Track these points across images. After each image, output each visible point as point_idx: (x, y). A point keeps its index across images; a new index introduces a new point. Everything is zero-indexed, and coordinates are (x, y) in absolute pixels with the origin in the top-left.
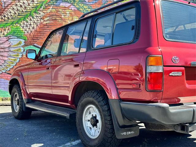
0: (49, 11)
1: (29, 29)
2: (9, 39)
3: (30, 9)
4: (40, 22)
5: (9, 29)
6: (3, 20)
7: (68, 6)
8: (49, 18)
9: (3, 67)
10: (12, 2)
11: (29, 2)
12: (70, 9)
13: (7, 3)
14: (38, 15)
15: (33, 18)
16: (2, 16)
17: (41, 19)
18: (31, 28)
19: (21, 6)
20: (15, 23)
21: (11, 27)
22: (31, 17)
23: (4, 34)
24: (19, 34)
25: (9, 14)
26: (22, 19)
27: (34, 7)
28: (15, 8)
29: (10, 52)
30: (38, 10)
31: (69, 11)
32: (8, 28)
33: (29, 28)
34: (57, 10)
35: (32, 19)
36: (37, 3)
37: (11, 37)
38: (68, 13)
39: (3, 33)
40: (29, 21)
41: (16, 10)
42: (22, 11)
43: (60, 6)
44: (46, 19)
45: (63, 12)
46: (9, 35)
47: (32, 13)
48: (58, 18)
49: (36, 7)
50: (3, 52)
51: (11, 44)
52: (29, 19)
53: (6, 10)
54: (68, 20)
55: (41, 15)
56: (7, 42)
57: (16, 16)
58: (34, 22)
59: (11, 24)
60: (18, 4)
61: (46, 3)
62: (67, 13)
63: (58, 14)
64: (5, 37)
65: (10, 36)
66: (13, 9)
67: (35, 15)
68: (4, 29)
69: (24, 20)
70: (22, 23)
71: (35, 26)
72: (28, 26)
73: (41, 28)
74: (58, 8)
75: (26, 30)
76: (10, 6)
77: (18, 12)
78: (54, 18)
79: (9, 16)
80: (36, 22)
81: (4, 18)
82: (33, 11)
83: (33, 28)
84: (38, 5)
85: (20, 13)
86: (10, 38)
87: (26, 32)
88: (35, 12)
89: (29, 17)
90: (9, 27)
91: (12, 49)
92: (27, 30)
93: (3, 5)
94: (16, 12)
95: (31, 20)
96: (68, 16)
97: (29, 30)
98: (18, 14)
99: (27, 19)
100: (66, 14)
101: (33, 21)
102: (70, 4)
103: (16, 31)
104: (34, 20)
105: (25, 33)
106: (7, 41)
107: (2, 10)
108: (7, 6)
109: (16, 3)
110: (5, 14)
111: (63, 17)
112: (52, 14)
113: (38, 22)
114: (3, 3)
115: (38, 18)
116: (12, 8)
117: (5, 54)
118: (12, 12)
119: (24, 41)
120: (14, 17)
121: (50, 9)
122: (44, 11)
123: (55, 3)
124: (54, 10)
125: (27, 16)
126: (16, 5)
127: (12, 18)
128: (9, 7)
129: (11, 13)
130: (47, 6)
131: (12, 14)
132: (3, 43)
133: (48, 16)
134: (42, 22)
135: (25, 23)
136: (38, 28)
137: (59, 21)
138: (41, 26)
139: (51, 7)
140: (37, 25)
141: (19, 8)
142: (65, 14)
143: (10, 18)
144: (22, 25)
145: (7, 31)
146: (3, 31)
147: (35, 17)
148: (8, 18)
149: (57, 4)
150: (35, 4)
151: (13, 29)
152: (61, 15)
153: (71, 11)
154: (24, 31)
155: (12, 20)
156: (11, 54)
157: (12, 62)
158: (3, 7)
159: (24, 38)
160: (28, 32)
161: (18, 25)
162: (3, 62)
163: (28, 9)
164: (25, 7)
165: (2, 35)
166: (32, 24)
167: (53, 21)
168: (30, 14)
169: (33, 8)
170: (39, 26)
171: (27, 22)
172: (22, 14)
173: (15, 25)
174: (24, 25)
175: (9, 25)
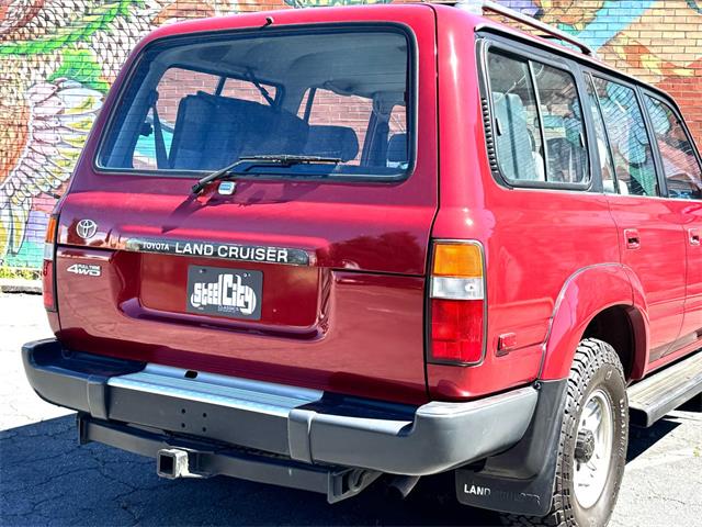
1: (117, 56)
2: (59, 90)
5: (58, 60)
6: (43, 31)
9: (43, 174)
14: (141, 12)
15: (127, 20)
16: (40, 18)
17: (152, 23)
18: (121, 53)
20: (75, 38)
21: (64, 51)
22: (122, 20)
23: (44, 75)
24: (85, 72)
25: (60, 11)
26: (97, 25)
29: (61, 131)
32: (56, 56)
33: (115, 52)
35: (125, 25)
37: (66, 84)
39: (41, 71)
40: (116, 32)
46: (60, 76)
47: (125, 5)
50: (41, 129)
51: (63, 105)
52: (117, 24)
55: (150, 11)
56: (54, 98)
57: (78, 18)
58: (132, 36)
59: (65, 43)
63: (203, 6)
64: (48, 85)
65: (63, 81)
67: (134, 12)
68: (44, 57)
69: (100, 29)
70: (94, 40)
72: (114, 46)
75: (106, 62)
79: (58, 18)
80: (136, 33)
81: (44, 24)
85: (90, 5)
86: (61, 85)
87: (106, 66)
88: (133, 3)
89: (115, 20)
90: (60, 52)
91: (68, 122)
92: (111, 60)
94: (79, 3)
95: (121, 27)
97: (116, 61)
98: (83, 10)
99: (109, 25)
100: (228, 4)
101: (128, 32)
103: (78, 66)
104: (131, 26)
105: (103, 69)
106: (54, 94)
110: (47, 12)
112: (184, 6)
113: (142, 33)
115: (141, 20)
117: (49, 136)
118: (67, 4)
119: (101, 96)
120: (74, 18)
125: (111, 15)
127: (68, 24)
129: (63, 6)
131: (67, 11)
132: (41, 102)
133: (172, 13)
135: (105, 39)
142: (225, 7)
143: (62, 24)
144: (96, 46)
145: (52, 64)
146: (42, 64)
147: (133, 19)
148: (57, 24)
151: (69, 58)
152: (213, 11)
154: (100, 66)
155: (69, 31)
156: (67, 137)
157: (68, 162)
159: (102, 87)
160: (112, 68)
161: (85, 45)
162: (43, 161)
165: (39, 78)
166: (125, 40)
168: (119, 10)
171: (111, 35)
172: (96, 11)
173: (74, 44)
174: (102, 47)
175: (58, 44)
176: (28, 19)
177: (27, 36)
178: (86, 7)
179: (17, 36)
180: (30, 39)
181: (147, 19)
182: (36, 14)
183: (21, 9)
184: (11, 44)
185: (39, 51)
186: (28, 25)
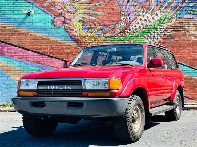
0: (172, 23)
1: (153, 40)
3: (154, 23)
4: (163, 34)
6: (129, 34)
7: (192, 17)
8: (172, 29)
10: (137, 17)
11: (153, 16)
12: (193, 20)
13: (132, 18)
14: (161, 28)
15: (157, 30)
16: (128, 30)
17: (165, 31)
18: (155, 39)
19: (145, 20)
20: (139, 36)
21: (136, 39)
22: (155, 30)
25: (134, 28)
26: (147, 32)
27: (158, 20)
28: (140, 22)
30: (162, 23)
31: (193, 21)
32: (133, 41)
34: (180, 22)
35: (156, 31)
36: (160, 16)
38: (192, 23)
40: (153, 34)
41: (141, 24)
42: (147, 25)
43: (184, 18)
44: (169, 31)
45: (186, 24)
47: (156, 26)
48: (181, 29)
49: (160, 20)
52: (153, 31)
53: (131, 24)
54: (192, 30)
55: (164, 27)
57: (140, 30)
58: (158, 34)
59: (136, 37)
60: (143, 18)
61: (169, 16)
62: (190, 23)
63: (181, 26)
66: (138, 23)
67: (159, 27)
68: (129, 41)
69: (148, 33)
70: (146, 36)
71: (159, 37)
72: (152, 38)
73: (165, 39)
74: (182, 19)
75: (150, 42)
76: (135, 20)
77: (143, 26)
78: (177, 30)
79: (134, 30)
80: (159, 34)
81: (129, 32)
82: (156, 24)
83: (157, 39)
84: (161, 18)
85: (144, 26)
88: (159, 25)
89: (153, 30)
90: (134, 40)
93: (129, 20)
94: (141, 26)
95: (155, 32)
96: (192, 27)
98: (142, 28)
99: (151, 31)
100: (190, 25)
102: (194, 16)
104: (158, 32)
107: (128, 24)
108: (133, 21)
109: (141, 18)
110: (130, 28)
111: (186, 27)
112: (175, 26)
113: (161, 34)
114: (128, 18)
115: (161, 30)
116: (136, 22)
118: (137, 26)
120: (139, 30)
121: (174, 22)
122: (168, 24)
123: (178, 15)
124: (178, 22)
125: (151, 29)
126: (141, 19)
127: (137, 32)
128: (134, 22)
129: (135, 27)
130: (171, 19)
131: (137, 28)
133: (171, 28)
134: (165, 33)
135: (150, 35)
136: (161, 39)
137: (183, 31)
138: (165, 37)
139: (175, 20)
140: (161, 37)
141: (144, 22)
142: (188, 25)
143: (135, 31)
144: (146, 38)
147: (159, 30)
148: (133, 32)
149: (180, 16)
150: (159, 18)
151: (137, 41)
152: (185, 26)
153: (195, 21)
155: (137, 34)
158: (129, 22)
161: (143, 37)
163: (152, 22)
164: (149, 21)
166: (156, 35)
167: (176, 32)
168: (154, 27)
169: (156, 21)
170: (163, 37)
171: (151, 34)
172: (146, 28)
173: (139, 37)
174: (148, 38)
175: (134, 38)
176: (123, 30)
177: (123, 35)
178: (143, 27)
179: (120, 36)
180: (124, 36)
181: (163, 30)
182: (126, 29)
183: (121, 28)
184: (118, 38)
185: (127, 40)
186: (124, 32)
